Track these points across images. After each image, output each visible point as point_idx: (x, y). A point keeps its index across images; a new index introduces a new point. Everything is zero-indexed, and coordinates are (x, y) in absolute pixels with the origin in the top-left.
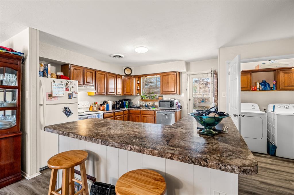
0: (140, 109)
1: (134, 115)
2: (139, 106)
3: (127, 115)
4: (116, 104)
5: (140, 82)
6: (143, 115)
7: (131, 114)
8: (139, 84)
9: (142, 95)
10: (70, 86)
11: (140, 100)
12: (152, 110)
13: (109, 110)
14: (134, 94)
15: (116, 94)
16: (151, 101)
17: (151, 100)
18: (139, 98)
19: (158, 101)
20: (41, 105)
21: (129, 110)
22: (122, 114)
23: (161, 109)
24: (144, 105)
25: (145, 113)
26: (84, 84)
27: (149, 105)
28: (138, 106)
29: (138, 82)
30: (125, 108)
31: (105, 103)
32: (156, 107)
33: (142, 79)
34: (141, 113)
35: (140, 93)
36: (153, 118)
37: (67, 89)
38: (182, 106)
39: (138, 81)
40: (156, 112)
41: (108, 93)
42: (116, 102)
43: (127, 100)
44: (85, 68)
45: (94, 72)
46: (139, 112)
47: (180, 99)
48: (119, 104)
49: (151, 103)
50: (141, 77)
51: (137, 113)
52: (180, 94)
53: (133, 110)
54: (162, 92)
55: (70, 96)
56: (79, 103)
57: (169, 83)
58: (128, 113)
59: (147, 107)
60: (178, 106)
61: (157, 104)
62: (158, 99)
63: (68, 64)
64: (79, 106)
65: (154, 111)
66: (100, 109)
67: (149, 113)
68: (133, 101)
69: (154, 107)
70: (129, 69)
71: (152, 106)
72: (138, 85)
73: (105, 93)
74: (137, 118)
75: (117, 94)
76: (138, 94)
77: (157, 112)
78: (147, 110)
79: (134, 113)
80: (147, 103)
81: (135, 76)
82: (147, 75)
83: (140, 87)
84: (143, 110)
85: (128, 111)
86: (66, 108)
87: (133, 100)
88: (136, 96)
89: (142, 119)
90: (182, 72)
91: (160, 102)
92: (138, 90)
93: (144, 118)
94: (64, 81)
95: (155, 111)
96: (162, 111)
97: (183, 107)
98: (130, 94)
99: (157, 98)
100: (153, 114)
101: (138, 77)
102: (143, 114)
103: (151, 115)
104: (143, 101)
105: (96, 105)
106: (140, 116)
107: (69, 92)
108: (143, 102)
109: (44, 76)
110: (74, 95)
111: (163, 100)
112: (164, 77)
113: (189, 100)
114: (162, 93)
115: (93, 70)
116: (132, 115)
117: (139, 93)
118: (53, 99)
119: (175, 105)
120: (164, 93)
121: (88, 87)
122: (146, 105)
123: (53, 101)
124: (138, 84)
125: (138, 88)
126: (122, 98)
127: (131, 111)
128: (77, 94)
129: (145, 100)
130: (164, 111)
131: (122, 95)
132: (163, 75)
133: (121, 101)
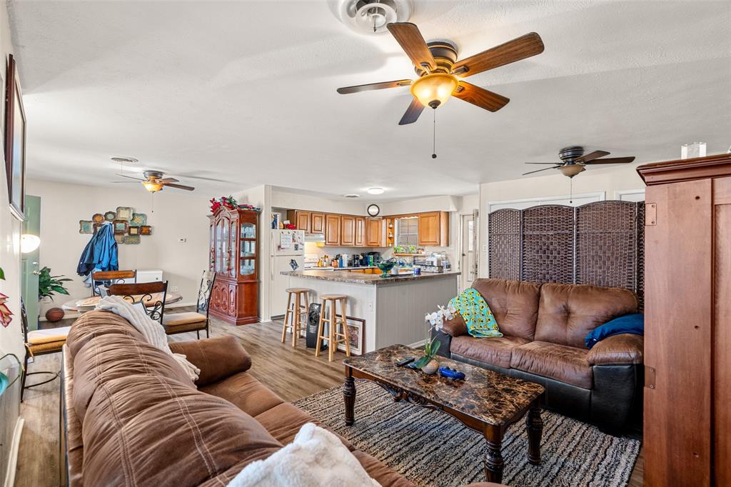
4: (354, 259)
5: (393, 224)
8: (392, 229)
9: (396, 247)
10: (296, 236)
11: (392, 254)
13: (344, 267)
14: (384, 245)
15: (355, 245)
18: (391, 251)
20: (272, 256)
21: (373, 268)
24: (397, 262)
26: (311, 232)
27: (404, 261)
29: (391, 226)
30: (369, 265)
31: (338, 257)
33: (396, 221)
35: (393, 244)
37: (294, 240)
38: (452, 264)
39: (390, 224)
41: (343, 243)
42: (354, 255)
43: (373, 253)
44: (312, 213)
45: (324, 216)
47: (448, 254)
48: (357, 259)
50: (396, 219)
52: (448, 245)
54: (420, 242)
55: (296, 247)
56: (305, 255)
57: (429, 228)
58: (371, 272)
59: (402, 265)
62: (418, 253)
63: (294, 210)
64: (306, 260)
66: (331, 265)
70: (374, 207)
71: (410, 264)
72: (390, 230)
73: (339, 243)
75: (357, 244)
76: (390, 245)
80: (402, 260)
81: (384, 218)
83: (393, 234)
85: (371, 269)
86: (292, 261)
87: (382, 254)
88: (387, 247)
90: (451, 212)
92: (390, 238)
94: (291, 231)
97: (452, 266)
98: (376, 244)
99: (417, 251)
101: (391, 219)
105: (327, 259)
107: (296, 243)
109: (273, 228)
110: (300, 246)
112: (423, 219)
113: (463, 255)
114: (420, 244)
115: (322, 213)
118: (281, 250)
120: (422, 244)
121: (316, 236)
122: (401, 262)
123: (281, 252)
124: (390, 228)
125: (391, 236)
126: (365, 252)
127: (376, 270)
128: (303, 245)
131: (364, 246)
132: (422, 217)
133: (362, 255)
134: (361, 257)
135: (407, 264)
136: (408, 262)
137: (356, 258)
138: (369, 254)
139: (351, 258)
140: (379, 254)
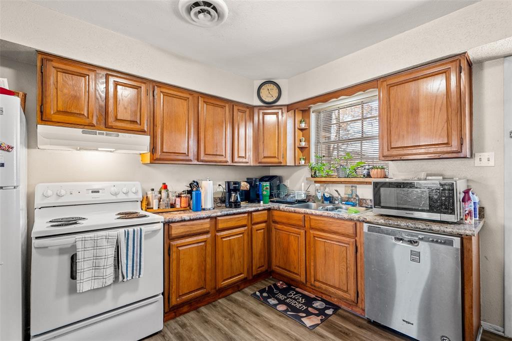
0: (303, 210)
1: (285, 228)
2: (303, 197)
3: (264, 225)
4: (229, 190)
5: (308, 124)
6: (312, 232)
7: (277, 223)
8: (305, 132)
9: (313, 165)
11: (307, 179)
12: (346, 216)
13: (204, 209)
14: (290, 161)
15: (233, 162)
16: (341, 182)
17: (342, 180)
18: (305, 173)
19: (370, 183)
21: (269, 210)
22: (244, 222)
23: (382, 215)
24: (319, 195)
25: (321, 226)
26: (106, 124)
27: (335, 195)
28: (300, 199)
29: (303, 125)
30: (262, 202)
31: (194, 187)
32: (361, 203)
33: (313, 116)
34: (307, 225)
35: (307, 159)
36: (351, 250)
38: (485, 204)
39: (301, 122)
40: (362, 228)
41: (202, 157)
42: (229, 183)
43: (270, 178)
46: (300, 220)
47: (469, 177)
48: (236, 190)
49: (342, 191)
50: (311, 109)
51: (294, 222)
53: (280, 210)
54: (385, 148)
57: (418, 111)
58: (266, 218)
59: (331, 202)
60: (470, 206)
61: (366, 192)
62: (369, 176)
65: (352, 223)
66: (173, 206)
67: (334, 228)
68: (288, 181)
69: (354, 205)
70: (271, 86)
71: (347, 201)
72: (301, 133)
73: (192, 156)
74: (292, 238)
75: (236, 159)
76: (303, 162)
77: (366, 226)
78: (326, 213)
79: (284, 221)
80: (330, 191)
82: (326, 97)
83: (308, 140)
84: (312, 214)
85: (266, 211)
87: (287, 179)
88: (297, 166)
89: (309, 243)
90: (481, 62)
91: (377, 186)
92: (301, 149)
93: (315, 240)
95: (356, 223)
96: (389, 225)
97: (488, 211)
98: (276, 160)
99: (365, 172)
100: (351, 231)
101: (302, 110)
102: (312, 228)
103: (343, 235)
104: (316, 182)
106: (303, 232)
108: (318, 185)
111: (387, 180)
112: (394, 91)
114: (386, 153)
116: (279, 226)
117: (305, 160)
119: (457, 205)
120: (395, 152)
122: (327, 195)
124: (302, 130)
125: (303, 144)
126: (255, 175)
127: (275, 213)
129: (324, 179)
130: (398, 226)
131: (252, 164)
132: (391, 86)
133: (249, 181)
134: (245, 186)
135: (342, 200)
136: (343, 195)
137: (232, 188)
138: (263, 179)
139: (222, 188)
140: (280, 179)
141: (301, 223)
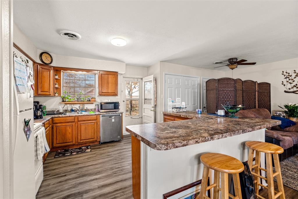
0: (74, 115)
1: (64, 124)
5: (60, 77)
6: (79, 122)
7: (57, 123)
8: (58, 81)
9: (64, 96)
11: (60, 102)
18: (58, 100)
19: (91, 103)
24: (69, 109)
28: (61, 112)
34: (76, 121)
36: (96, 124)
39: (56, 75)
40: (99, 117)
46: (73, 119)
50: (62, 71)
53: (59, 117)
57: (109, 83)
58: (51, 123)
62: (90, 101)
65: (96, 116)
70: (48, 55)
77: (101, 115)
83: (59, 84)
84: (79, 116)
92: (57, 88)
93: (81, 126)
96: (107, 114)
98: (48, 93)
101: (57, 70)
106: (74, 123)
113: (123, 101)
114: (100, 94)
117: (58, 93)
120: (103, 94)
124: (56, 79)
125: (57, 86)
129: (70, 103)
130: (109, 114)
132: (102, 74)
141: (73, 120)
